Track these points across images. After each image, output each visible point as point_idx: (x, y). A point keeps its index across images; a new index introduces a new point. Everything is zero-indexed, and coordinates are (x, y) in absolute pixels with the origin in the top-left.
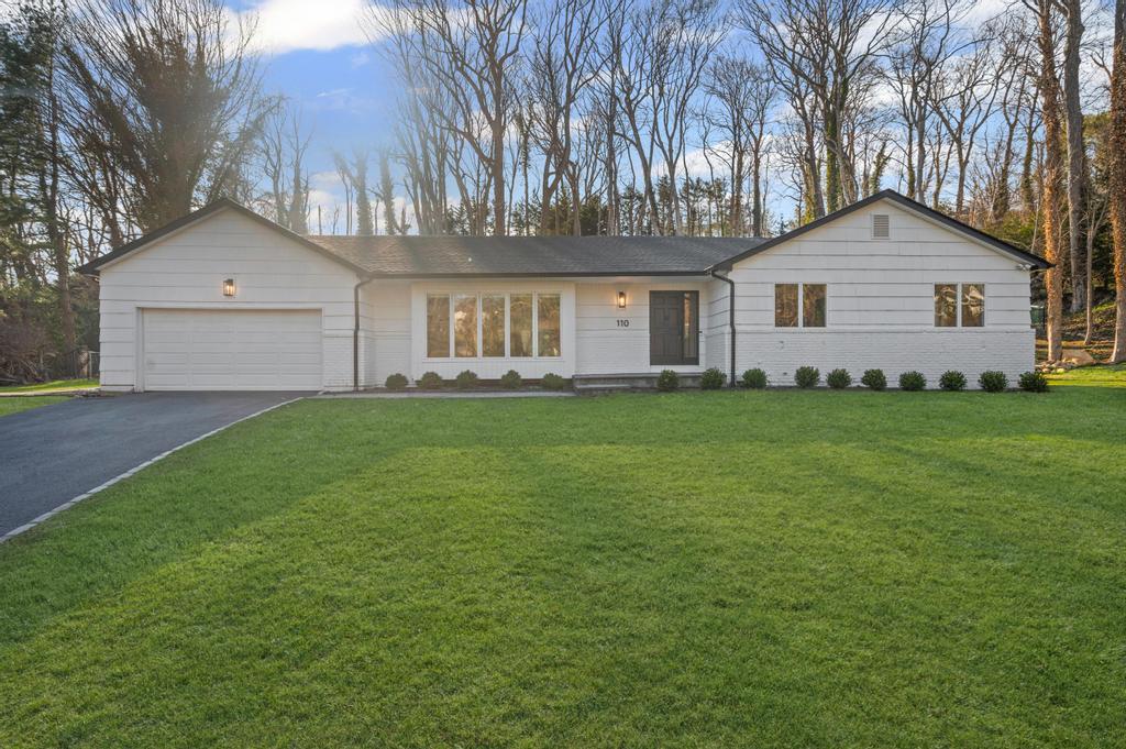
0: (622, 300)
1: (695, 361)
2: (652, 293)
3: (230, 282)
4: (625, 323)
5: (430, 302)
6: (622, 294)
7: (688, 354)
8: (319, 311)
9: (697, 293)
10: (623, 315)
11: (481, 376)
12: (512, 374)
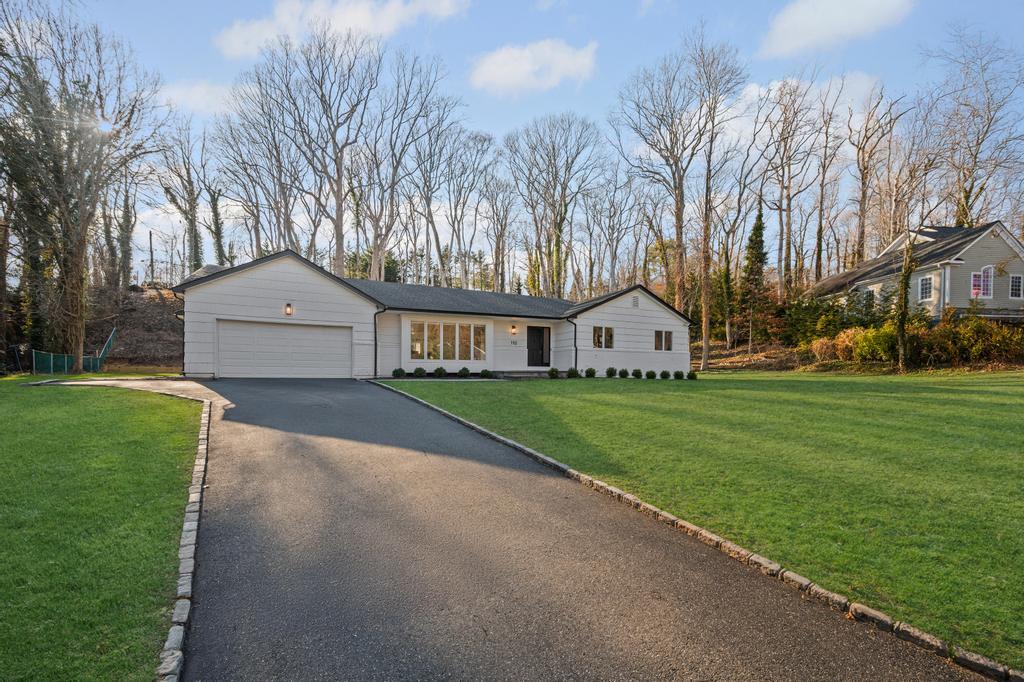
0: (514, 330)
1: (548, 365)
2: (529, 327)
3: (289, 305)
4: (515, 343)
5: (413, 325)
6: (514, 327)
7: (545, 361)
8: (351, 328)
9: (549, 328)
10: (514, 338)
11: (448, 371)
12: (465, 369)
